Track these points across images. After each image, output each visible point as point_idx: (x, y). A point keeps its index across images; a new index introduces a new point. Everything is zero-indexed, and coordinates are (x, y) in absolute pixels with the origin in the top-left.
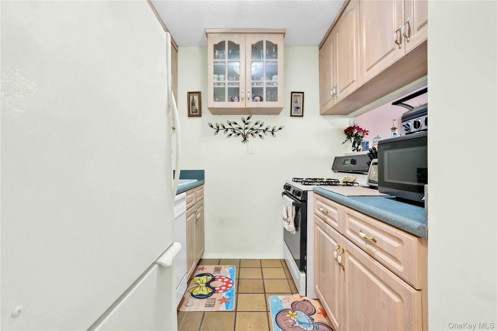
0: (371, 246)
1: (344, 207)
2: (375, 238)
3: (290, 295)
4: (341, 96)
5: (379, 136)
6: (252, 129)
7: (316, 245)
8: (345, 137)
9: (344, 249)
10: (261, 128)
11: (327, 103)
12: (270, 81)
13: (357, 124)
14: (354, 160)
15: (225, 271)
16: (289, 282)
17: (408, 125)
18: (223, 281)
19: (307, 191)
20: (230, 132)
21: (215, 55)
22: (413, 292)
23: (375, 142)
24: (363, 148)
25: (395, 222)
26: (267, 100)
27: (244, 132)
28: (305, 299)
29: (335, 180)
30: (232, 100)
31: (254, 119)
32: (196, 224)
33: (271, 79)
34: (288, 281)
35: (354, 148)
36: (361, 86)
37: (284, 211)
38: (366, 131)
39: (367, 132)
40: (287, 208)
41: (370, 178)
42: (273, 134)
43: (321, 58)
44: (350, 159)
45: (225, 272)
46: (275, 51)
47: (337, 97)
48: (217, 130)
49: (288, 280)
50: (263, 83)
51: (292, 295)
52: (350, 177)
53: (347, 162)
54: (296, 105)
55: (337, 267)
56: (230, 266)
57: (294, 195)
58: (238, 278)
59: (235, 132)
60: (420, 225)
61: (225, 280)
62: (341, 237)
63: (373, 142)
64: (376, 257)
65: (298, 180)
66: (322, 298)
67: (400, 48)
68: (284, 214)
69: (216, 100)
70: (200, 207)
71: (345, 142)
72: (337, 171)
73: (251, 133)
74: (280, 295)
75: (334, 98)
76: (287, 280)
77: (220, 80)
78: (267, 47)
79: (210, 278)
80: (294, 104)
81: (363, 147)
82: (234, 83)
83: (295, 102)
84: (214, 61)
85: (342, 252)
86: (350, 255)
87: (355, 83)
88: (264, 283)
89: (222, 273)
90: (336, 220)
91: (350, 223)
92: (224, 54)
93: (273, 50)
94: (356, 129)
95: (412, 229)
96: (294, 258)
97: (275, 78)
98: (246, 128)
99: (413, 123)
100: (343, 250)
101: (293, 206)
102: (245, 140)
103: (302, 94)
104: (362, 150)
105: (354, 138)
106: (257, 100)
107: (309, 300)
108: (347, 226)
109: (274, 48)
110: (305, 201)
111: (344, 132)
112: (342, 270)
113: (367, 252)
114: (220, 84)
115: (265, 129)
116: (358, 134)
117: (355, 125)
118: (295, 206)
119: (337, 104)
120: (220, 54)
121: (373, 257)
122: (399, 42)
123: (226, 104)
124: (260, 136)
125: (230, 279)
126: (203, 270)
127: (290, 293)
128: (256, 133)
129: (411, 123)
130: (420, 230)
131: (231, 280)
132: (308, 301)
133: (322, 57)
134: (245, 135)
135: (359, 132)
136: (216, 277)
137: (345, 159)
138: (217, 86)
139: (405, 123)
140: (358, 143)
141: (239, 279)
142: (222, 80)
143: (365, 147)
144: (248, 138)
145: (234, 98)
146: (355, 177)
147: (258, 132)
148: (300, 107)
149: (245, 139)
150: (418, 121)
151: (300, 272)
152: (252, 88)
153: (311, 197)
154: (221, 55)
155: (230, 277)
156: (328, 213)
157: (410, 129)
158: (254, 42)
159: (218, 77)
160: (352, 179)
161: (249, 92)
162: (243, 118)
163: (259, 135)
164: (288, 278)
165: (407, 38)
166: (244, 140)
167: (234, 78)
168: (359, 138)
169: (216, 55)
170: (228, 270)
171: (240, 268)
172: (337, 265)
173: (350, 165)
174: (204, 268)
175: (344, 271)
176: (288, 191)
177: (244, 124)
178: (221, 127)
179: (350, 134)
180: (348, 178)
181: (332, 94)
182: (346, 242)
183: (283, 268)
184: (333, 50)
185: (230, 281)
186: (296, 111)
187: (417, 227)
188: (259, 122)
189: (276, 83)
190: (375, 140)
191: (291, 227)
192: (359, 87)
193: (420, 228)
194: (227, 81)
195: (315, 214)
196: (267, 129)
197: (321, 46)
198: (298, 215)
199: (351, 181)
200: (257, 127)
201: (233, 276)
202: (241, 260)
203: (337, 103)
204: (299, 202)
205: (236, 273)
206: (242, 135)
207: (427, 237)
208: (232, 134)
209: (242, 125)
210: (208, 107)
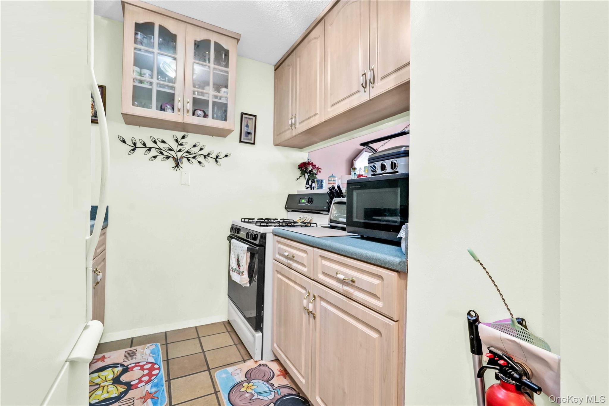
0: (349, 287)
1: (315, 249)
2: (353, 278)
3: (242, 363)
4: (301, 128)
5: (333, 175)
6: (188, 152)
7: (276, 296)
8: (298, 173)
9: (315, 295)
10: (201, 152)
11: (283, 132)
12: (217, 94)
13: (311, 160)
14: (311, 198)
15: (144, 354)
16: (239, 348)
17: (374, 166)
18: (142, 368)
19: (266, 234)
20: (154, 152)
21: (136, 39)
22: (392, 324)
23: (330, 181)
24: (318, 187)
25: (376, 259)
26: (213, 118)
27: (177, 155)
28: (261, 364)
29: (289, 220)
30: (162, 109)
31: (192, 139)
32: (95, 290)
33: (219, 92)
34: (237, 347)
35: (308, 186)
36: (324, 121)
37: (233, 260)
38: (319, 168)
39: (320, 170)
40: (238, 255)
41: (331, 218)
42: (216, 161)
43: (276, 80)
44: (306, 197)
45: (143, 356)
46: (224, 57)
47: (296, 129)
48: (134, 148)
49: (237, 345)
50: (208, 94)
51: (245, 362)
52: (306, 217)
53: (303, 201)
54: (247, 130)
55: (305, 316)
56: (151, 344)
57: (249, 240)
58: (166, 359)
59: (162, 154)
60: (400, 261)
61: (145, 367)
62: (311, 282)
63: (329, 181)
64: (354, 298)
65: (249, 221)
66: (282, 357)
67: (365, 92)
68: (232, 263)
69: (135, 105)
70: (100, 263)
71: (299, 178)
72: (291, 210)
73: (187, 158)
74: (229, 367)
75: (292, 129)
76: (235, 346)
77: (143, 77)
78: (215, 50)
79: (120, 369)
80: (244, 128)
81: (318, 185)
82: (166, 85)
83: (245, 126)
84: (135, 47)
85: (314, 298)
86: (323, 301)
87: (317, 116)
88: (205, 356)
89: (139, 358)
90: (305, 265)
91: (323, 266)
92: (152, 41)
93: (222, 56)
94: (310, 166)
95: (393, 265)
96: (245, 317)
97: (225, 92)
98: (180, 151)
99: (380, 165)
100: (314, 297)
101: (247, 252)
102: (178, 166)
103: (254, 118)
104: (317, 189)
105: (309, 174)
106: (199, 115)
107: (266, 364)
108: (320, 270)
109: (224, 53)
110: (263, 246)
111: (298, 167)
112: (312, 319)
113: (343, 294)
114: (143, 83)
115: (206, 155)
116: (312, 171)
117: (309, 161)
118: (250, 252)
119: (296, 136)
120: (145, 39)
121: (351, 298)
122: (364, 86)
123: (153, 112)
124: (200, 162)
125: (154, 363)
126: (104, 361)
127: (242, 361)
128: (194, 158)
129: (378, 165)
130: (401, 265)
131: (156, 364)
132: (264, 365)
133: (278, 79)
134: (178, 159)
135: (314, 168)
136: (130, 366)
137: (301, 196)
138: (137, 84)
139: (372, 165)
140: (312, 180)
141: (168, 360)
142: (147, 77)
143: (320, 185)
144: (182, 164)
145: (166, 107)
146: (311, 217)
147: (197, 157)
148: (251, 132)
149: (177, 164)
150: (384, 164)
151: (255, 332)
152: (194, 98)
153: (270, 241)
154: (145, 41)
155: (153, 361)
156: (294, 257)
157: (376, 170)
158: (199, 39)
159: (141, 71)
160: (308, 219)
161: (188, 102)
162: (175, 136)
163: (198, 161)
164: (236, 343)
165: (372, 84)
166: (176, 166)
167: (165, 79)
168: (313, 176)
169: (138, 39)
170: (148, 351)
171: (167, 344)
172: (305, 314)
173: (307, 204)
174: (105, 357)
175: (314, 319)
176: (236, 234)
177: (177, 144)
178: (139, 145)
179: (304, 170)
180: (304, 218)
181: (290, 123)
182: (318, 287)
183: (228, 331)
184: (292, 74)
185: (154, 366)
186: (246, 136)
187: (398, 262)
188: (199, 144)
189: (226, 97)
190: (330, 179)
191: (243, 279)
192: (322, 122)
193: (400, 263)
194: (155, 81)
195: (275, 260)
196: (209, 154)
197: (277, 67)
198: (253, 263)
199: (308, 221)
200: (196, 150)
201: (158, 358)
202: (168, 334)
203: (296, 134)
204: (255, 247)
205: (162, 352)
206: (173, 159)
207: (407, 270)
208: (158, 157)
209: (174, 146)
210: (122, 112)
